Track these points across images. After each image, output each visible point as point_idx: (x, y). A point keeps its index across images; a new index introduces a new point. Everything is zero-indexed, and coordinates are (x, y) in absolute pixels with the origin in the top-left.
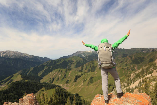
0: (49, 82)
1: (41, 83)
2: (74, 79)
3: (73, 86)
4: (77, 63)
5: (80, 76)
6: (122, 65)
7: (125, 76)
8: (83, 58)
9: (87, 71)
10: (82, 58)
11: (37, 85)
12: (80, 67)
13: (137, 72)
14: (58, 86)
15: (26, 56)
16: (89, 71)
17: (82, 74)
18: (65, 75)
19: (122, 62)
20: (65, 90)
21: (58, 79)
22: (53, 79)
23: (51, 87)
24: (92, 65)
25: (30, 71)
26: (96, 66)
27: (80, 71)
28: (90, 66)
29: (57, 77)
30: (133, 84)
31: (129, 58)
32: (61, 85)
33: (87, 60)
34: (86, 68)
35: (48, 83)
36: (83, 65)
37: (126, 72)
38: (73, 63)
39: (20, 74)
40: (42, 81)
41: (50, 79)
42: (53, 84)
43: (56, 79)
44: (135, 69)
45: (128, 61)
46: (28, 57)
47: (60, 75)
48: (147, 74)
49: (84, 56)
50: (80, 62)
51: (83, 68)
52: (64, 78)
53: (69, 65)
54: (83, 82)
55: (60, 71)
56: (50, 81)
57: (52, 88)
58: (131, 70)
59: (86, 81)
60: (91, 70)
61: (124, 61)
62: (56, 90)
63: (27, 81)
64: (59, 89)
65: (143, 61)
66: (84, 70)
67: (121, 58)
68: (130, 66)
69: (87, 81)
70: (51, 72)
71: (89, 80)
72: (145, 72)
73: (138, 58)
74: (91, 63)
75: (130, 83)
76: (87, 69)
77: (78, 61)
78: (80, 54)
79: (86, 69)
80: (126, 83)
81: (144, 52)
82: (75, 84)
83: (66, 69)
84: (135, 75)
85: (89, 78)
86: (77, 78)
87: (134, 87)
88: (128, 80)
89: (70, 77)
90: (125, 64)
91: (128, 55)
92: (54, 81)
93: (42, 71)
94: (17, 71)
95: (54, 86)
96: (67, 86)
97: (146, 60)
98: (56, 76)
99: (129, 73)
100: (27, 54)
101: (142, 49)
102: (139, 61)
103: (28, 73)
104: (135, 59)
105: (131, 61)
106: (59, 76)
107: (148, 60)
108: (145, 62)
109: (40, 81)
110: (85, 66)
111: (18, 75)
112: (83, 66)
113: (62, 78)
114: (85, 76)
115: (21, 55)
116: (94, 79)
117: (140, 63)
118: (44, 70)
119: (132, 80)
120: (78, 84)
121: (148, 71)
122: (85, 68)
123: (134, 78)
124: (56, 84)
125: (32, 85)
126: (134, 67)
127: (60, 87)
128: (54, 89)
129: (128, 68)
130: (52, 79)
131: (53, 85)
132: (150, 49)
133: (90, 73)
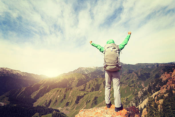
0: (45, 106)
1: (34, 107)
2: (76, 100)
3: (74, 110)
4: (79, 81)
5: (83, 97)
6: (128, 82)
7: (133, 94)
8: (86, 75)
9: (90, 90)
10: (84, 75)
11: (28, 110)
12: (82, 86)
13: (144, 89)
14: (56, 110)
15: (18, 74)
16: (93, 90)
17: (85, 94)
18: (65, 96)
19: (128, 78)
20: (64, 114)
21: (56, 101)
22: (50, 101)
23: (47, 112)
24: (96, 83)
25: (22, 91)
26: (101, 85)
27: (82, 90)
28: (94, 85)
29: (54, 99)
30: (142, 103)
31: (135, 74)
32: (59, 109)
33: (91, 78)
34: (89, 86)
35: (43, 107)
36: (85, 83)
37: (133, 90)
38: (74, 81)
39: (7, 96)
40: (35, 105)
41: (47, 101)
42: (49, 107)
43: (54, 101)
44: (142, 86)
45: (134, 77)
46: (20, 74)
47: (59, 96)
48: (155, 91)
49: (87, 73)
50: (82, 79)
51: (85, 87)
52: (64, 100)
53: (69, 84)
54: (86, 104)
55: (59, 91)
56: (46, 103)
57: (48, 114)
58: (138, 87)
59: (89, 102)
60: (95, 88)
61: (130, 77)
62: (52, 116)
63: (15, 105)
64: (56, 114)
65: (150, 77)
66: (86, 89)
67: (127, 74)
68: (137, 83)
69: (91, 102)
70: (47, 92)
71: (93, 101)
72: (152, 90)
73: (144, 73)
74: (95, 80)
75: (138, 102)
76: (91, 88)
77: (80, 79)
78: (82, 71)
79: (89, 88)
80: (134, 102)
81: (149, 67)
82: (76, 106)
83: (66, 88)
84: (142, 93)
85: (93, 99)
86: (79, 98)
87: (143, 107)
88: (136, 99)
89: (70, 98)
90: (131, 81)
91: (134, 71)
92: (51, 104)
93: (36, 92)
94: (3, 93)
95: (51, 111)
96: (67, 109)
97: (151, 76)
98: (54, 97)
99: (136, 91)
100: (20, 71)
101: (147, 65)
102: (145, 77)
103: (17, 95)
104: (142, 75)
105: (137, 78)
106: (57, 97)
107: (154, 75)
108: (151, 78)
109: (33, 105)
110: (88, 84)
111: (4, 97)
112: (86, 85)
113: (61, 99)
114: (89, 96)
115: (11, 72)
116: (98, 100)
117: (147, 79)
118: (39, 90)
119: (140, 98)
120: (80, 106)
121: (155, 87)
122: (87, 86)
123: (142, 97)
124: (53, 108)
125: (22, 110)
126: (141, 84)
127: (58, 111)
128: (51, 114)
129: (134, 85)
130: (48, 101)
131: (49, 109)
132: (155, 64)
133: (94, 92)
